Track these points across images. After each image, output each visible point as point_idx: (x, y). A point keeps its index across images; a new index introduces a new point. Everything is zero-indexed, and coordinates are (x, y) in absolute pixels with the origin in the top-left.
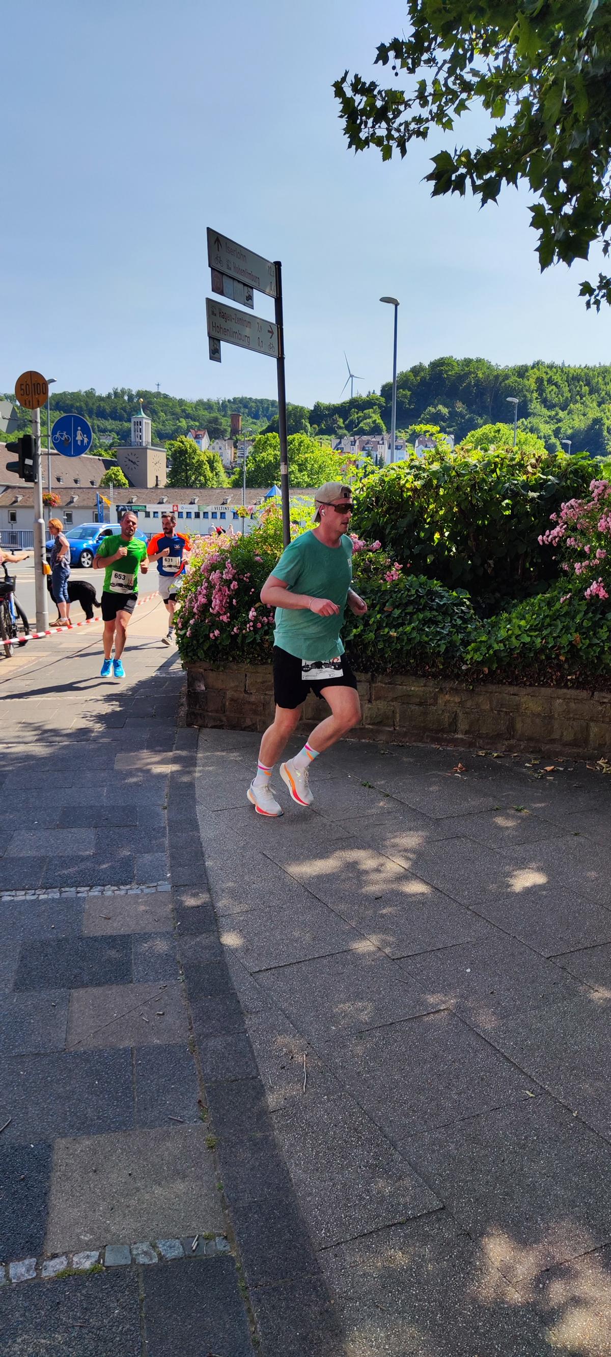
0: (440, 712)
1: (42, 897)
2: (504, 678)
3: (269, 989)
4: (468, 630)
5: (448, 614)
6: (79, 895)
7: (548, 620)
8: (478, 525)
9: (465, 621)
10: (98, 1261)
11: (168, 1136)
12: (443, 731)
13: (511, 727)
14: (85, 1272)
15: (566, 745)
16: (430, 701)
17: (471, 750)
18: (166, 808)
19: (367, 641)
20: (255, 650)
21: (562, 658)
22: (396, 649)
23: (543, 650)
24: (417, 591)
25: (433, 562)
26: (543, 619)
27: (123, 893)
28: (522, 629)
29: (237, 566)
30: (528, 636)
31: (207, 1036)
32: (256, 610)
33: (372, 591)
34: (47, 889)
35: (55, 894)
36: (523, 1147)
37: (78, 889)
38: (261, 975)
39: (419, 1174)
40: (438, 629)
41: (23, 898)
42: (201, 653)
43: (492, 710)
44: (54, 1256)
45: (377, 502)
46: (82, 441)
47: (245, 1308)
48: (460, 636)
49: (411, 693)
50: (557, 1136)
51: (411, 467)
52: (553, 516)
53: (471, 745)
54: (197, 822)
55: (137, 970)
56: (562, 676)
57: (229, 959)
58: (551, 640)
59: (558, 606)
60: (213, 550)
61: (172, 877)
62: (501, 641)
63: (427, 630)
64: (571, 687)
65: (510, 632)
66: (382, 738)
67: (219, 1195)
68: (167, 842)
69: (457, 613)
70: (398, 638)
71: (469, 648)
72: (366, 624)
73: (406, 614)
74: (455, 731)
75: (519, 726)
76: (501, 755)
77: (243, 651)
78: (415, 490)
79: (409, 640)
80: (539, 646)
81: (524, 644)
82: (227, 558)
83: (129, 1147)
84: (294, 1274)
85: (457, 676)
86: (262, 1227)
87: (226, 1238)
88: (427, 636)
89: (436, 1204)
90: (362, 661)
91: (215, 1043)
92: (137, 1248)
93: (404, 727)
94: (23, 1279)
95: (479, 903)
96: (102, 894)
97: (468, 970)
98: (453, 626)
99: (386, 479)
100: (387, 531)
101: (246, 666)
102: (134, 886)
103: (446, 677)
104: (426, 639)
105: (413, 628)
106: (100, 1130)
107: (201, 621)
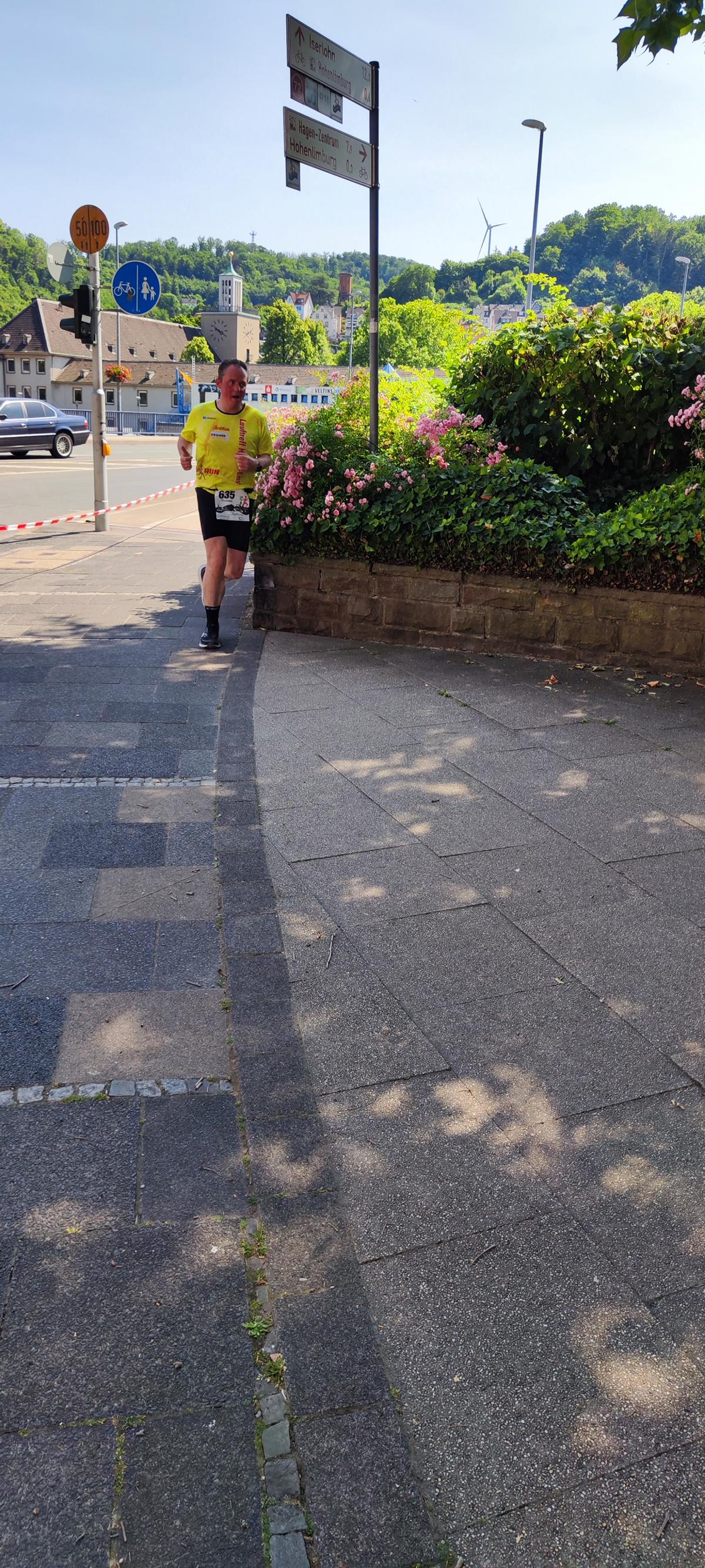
0: (538, 618)
1: (78, 785)
2: (612, 581)
3: (306, 878)
4: (577, 524)
5: (556, 506)
6: (117, 785)
7: (668, 514)
8: (602, 404)
9: (574, 513)
10: (103, 1092)
11: (184, 998)
12: (538, 640)
13: (617, 637)
14: (90, 1099)
15: (675, 659)
16: (527, 606)
17: (569, 662)
18: (220, 709)
19: (457, 534)
20: (331, 541)
21: (680, 558)
22: (491, 543)
23: (657, 548)
24: (521, 476)
25: (546, 446)
26: (662, 513)
27: (164, 785)
28: (637, 523)
29: (314, 442)
30: (642, 531)
31: (234, 915)
32: (334, 494)
33: (469, 475)
34: (83, 777)
35: (92, 783)
36: (542, 1025)
37: (117, 779)
38: (299, 865)
39: (431, 1042)
40: (542, 522)
41: (58, 785)
42: (270, 544)
43: (596, 617)
44: (61, 1086)
45: (485, 372)
46: (149, 295)
47: (240, 1136)
48: (567, 531)
49: (506, 596)
50: (579, 1018)
51: (527, 330)
52: (686, 391)
53: (570, 657)
54: (251, 722)
55: (169, 856)
56: (678, 580)
57: (267, 849)
58: (668, 537)
59: (681, 498)
60: (291, 423)
61: (217, 773)
62: (612, 537)
63: (528, 522)
64: (687, 593)
65: (623, 527)
66: (470, 648)
67: (229, 1047)
68: (217, 740)
69: (567, 505)
70: (494, 531)
71: (575, 544)
72: (459, 514)
73: (507, 503)
74: (553, 641)
75: (625, 635)
76: (603, 668)
77: (318, 543)
78: (528, 357)
79: (507, 533)
80: (654, 543)
81: (638, 540)
82: (302, 431)
83: (144, 1004)
84: (292, 1112)
85: (560, 576)
86: (266, 1074)
87: (230, 1081)
88: (527, 529)
89: (443, 1065)
90: (452, 558)
91: (244, 922)
92: (142, 1084)
93: (495, 635)
94: (30, 1101)
95: (544, 810)
96: (142, 785)
97: (518, 870)
98: (560, 519)
99: (497, 343)
100: (494, 407)
101: (320, 560)
102: (177, 779)
103: (546, 578)
104: (527, 533)
105: (513, 520)
106: (117, 989)
107: (272, 507)
